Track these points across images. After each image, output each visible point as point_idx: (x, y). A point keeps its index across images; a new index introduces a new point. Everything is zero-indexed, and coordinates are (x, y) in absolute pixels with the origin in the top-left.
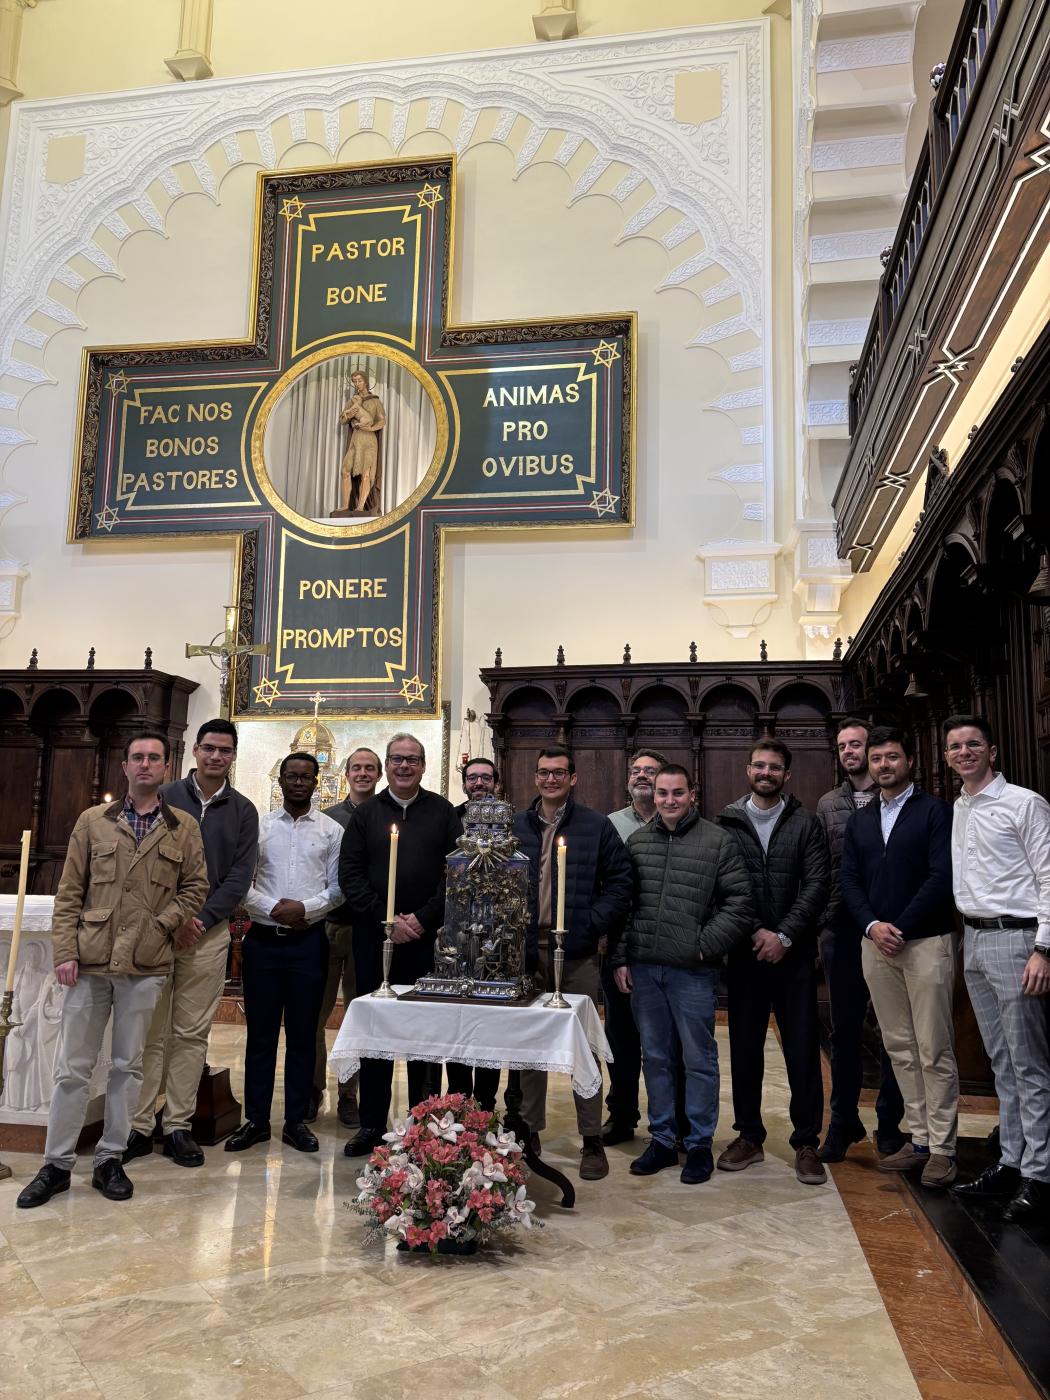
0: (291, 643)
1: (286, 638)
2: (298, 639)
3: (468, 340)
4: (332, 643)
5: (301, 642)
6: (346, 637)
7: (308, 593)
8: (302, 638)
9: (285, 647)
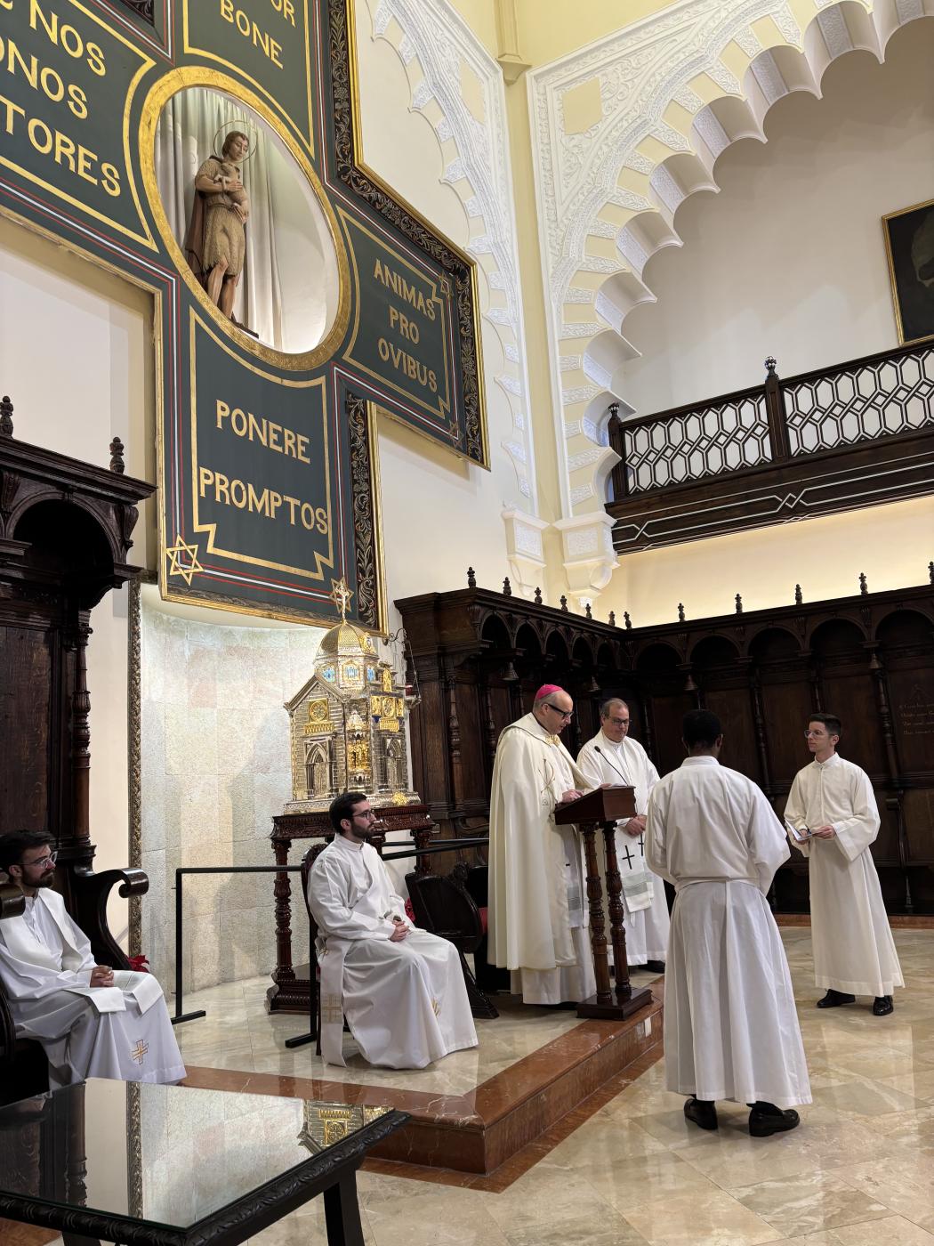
0: (211, 489)
1: (204, 481)
2: (219, 488)
3: (363, 189)
4: (259, 508)
5: (222, 493)
6: (274, 504)
7: (226, 420)
8: (224, 488)
9: (203, 494)
